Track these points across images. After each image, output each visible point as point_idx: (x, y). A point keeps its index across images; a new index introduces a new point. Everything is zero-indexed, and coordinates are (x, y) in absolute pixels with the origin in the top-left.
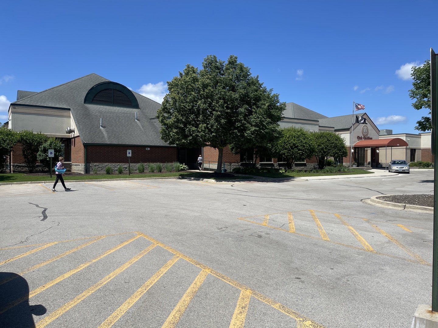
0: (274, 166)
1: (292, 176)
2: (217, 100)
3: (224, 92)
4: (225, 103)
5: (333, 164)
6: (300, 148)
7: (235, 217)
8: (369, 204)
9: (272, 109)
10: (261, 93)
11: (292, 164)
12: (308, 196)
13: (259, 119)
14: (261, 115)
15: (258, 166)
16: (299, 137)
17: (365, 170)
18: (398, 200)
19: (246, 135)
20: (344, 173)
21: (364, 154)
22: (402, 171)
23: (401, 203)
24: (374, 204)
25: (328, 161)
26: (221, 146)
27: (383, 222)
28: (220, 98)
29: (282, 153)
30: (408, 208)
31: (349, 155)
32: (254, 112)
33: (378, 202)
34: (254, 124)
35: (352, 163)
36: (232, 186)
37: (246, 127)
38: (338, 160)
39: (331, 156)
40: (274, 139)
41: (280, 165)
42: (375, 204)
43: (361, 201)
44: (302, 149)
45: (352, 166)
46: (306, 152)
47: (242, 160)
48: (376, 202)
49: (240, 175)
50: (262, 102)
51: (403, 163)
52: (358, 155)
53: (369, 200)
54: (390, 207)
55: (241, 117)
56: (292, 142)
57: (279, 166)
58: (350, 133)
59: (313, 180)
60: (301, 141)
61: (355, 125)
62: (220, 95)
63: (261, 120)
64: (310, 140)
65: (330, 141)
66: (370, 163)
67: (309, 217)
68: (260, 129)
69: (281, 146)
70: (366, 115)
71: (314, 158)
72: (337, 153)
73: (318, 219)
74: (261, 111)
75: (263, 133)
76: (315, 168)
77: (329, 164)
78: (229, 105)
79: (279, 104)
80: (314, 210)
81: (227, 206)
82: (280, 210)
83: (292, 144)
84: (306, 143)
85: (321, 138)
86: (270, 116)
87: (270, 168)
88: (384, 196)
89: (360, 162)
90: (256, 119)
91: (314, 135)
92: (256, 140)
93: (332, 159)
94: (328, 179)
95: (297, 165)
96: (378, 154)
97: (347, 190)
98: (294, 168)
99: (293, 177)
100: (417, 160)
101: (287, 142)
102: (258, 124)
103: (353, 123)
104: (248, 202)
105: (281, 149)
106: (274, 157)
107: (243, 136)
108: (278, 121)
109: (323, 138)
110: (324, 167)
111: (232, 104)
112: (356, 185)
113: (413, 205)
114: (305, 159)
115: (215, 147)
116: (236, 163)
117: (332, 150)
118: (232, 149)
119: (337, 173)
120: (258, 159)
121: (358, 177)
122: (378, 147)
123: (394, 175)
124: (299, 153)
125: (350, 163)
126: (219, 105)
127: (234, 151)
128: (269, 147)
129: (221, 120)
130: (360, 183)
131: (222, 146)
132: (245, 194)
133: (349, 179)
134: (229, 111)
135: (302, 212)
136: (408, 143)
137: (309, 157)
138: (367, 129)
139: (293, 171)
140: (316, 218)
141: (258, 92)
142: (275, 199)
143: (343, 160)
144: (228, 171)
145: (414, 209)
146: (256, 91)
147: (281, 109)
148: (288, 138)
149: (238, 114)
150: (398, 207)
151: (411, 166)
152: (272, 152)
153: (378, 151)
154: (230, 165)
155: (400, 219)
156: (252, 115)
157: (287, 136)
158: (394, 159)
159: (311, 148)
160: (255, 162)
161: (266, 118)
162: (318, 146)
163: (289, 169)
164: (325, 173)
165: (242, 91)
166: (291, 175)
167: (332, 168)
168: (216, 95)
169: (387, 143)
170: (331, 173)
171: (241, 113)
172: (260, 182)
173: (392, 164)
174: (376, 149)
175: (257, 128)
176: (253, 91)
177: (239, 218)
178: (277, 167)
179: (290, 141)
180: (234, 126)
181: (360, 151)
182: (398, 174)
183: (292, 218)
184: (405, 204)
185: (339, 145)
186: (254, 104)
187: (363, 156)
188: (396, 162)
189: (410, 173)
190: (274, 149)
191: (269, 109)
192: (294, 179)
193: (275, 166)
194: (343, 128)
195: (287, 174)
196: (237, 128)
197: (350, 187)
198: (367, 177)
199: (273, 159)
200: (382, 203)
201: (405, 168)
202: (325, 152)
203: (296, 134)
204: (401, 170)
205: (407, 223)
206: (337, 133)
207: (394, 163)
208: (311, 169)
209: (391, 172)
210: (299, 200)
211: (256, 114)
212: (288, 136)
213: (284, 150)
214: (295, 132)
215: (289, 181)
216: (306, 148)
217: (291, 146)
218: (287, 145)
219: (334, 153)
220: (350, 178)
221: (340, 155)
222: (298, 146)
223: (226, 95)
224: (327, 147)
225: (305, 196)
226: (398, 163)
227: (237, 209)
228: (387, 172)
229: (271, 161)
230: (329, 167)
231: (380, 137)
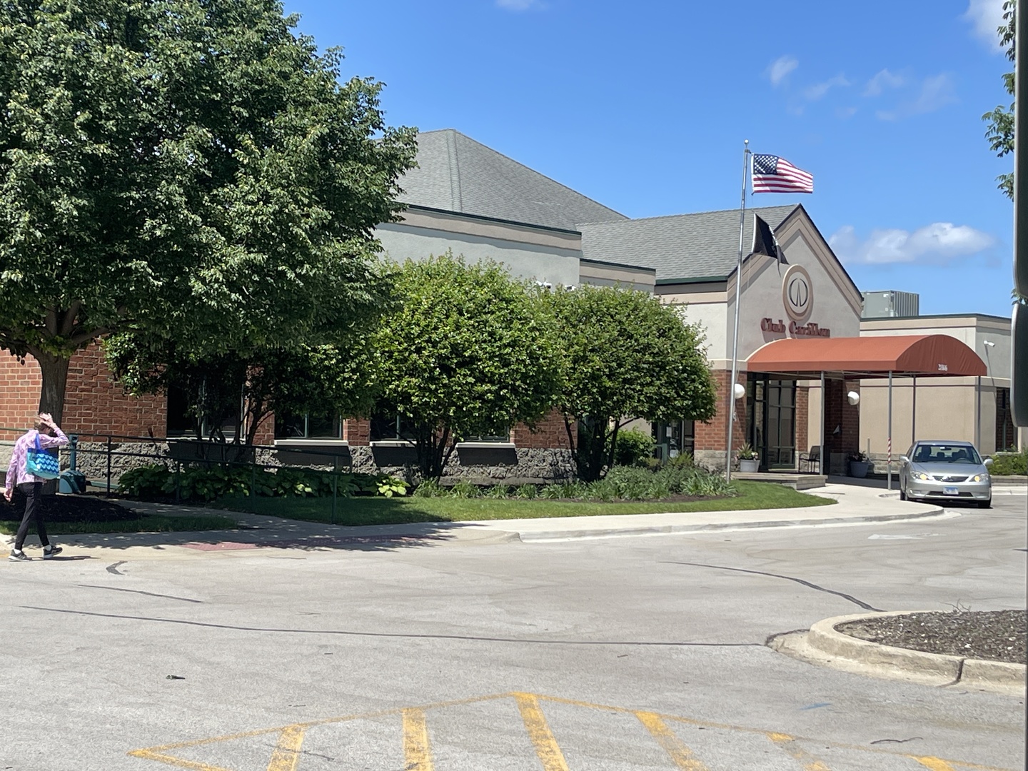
0: (350, 459)
1: (445, 514)
2: (37, 87)
3: (76, 45)
4: (80, 103)
5: (647, 456)
6: (488, 367)
7: (117, 745)
8: (802, 659)
9: (344, 159)
10: (287, 69)
11: (446, 450)
12: (516, 619)
13: (272, 208)
14: (284, 187)
15: (265, 458)
16: (481, 309)
17: (795, 486)
18: (929, 637)
19: (198, 287)
20: (698, 503)
21: (794, 410)
22: (961, 494)
23: (943, 651)
24: (822, 656)
25: (624, 442)
26: (59, 346)
27: (858, 747)
28: (54, 79)
29: (395, 391)
30: (974, 676)
31: (723, 412)
32: (243, 166)
33: (845, 650)
34: (242, 230)
35: (738, 453)
36: (111, 569)
37: (204, 247)
38: (669, 433)
39: (638, 414)
40: (351, 319)
41: (382, 456)
42: (831, 657)
43: (767, 643)
44: (493, 374)
45: (737, 467)
46: (514, 390)
47: (177, 422)
48: (836, 649)
49: (165, 509)
50: (291, 116)
51: (965, 455)
52: (765, 412)
53: (805, 637)
54: (896, 673)
55: (171, 191)
56: (446, 337)
57: (380, 463)
58: (730, 302)
59: (545, 535)
60: (491, 334)
61: (751, 262)
62: (55, 59)
63: (281, 211)
64: (533, 329)
65: (631, 337)
66: (818, 455)
67: (512, 733)
68: (275, 257)
69: (390, 357)
70: (802, 216)
71: (554, 423)
72: (665, 401)
73: (553, 743)
74: (284, 164)
75: (290, 282)
76: (558, 476)
77: (628, 454)
78: (108, 119)
79: (377, 136)
80: (539, 696)
81: (74, 681)
82: (368, 699)
83: (445, 347)
84: (513, 344)
85: (589, 318)
86: (332, 194)
87: (328, 469)
88: (870, 620)
89: (773, 446)
90: (253, 203)
91: (555, 303)
92: (252, 317)
93: (639, 429)
94: (620, 532)
95: (469, 458)
96: (855, 409)
97: (706, 590)
98: (454, 469)
99: (445, 522)
100: (1023, 443)
101: (419, 337)
102: (264, 234)
103: (741, 254)
104: (198, 661)
105: (391, 370)
106: (351, 412)
107: (180, 294)
108: (371, 222)
109: (598, 321)
110: (601, 468)
111: (120, 116)
112: (748, 564)
113: (994, 659)
114: (510, 424)
115: (19, 349)
116: (141, 440)
117: (642, 385)
118: (122, 362)
119: (665, 500)
120: (268, 422)
121: (759, 524)
122: (854, 377)
123: (923, 515)
124: (481, 397)
125: (727, 449)
126: (46, 116)
127: (134, 375)
128: (328, 357)
129: (57, 197)
130: (771, 551)
131: (62, 344)
132: (183, 612)
133: (718, 531)
134: (103, 149)
135: (478, 704)
136: (986, 362)
137: (529, 413)
138: (808, 287)
139: (449, 488)
140: (546, 737)
141: (269, 60)
142: (347, 641)
143: (693, 436)
144: (98, 483)
145: (999, 679)
146: (260, 53)
147: (393, 162)
148: (426, 314)
149: (156, 171)
150: (932, 674)
151: (1000, 474)
152: (339, 385)
153: (853, 395)
154: (109, 454)
155: (938, 732)
156: (234, 181)
157: (420, 303)
158: (924, 437)
159: (540, 371)
160: (250, 438)
161: (306, 201)
162: (575, 362)
163: (428, 475)
164: (604, 499)
165: (178, 47)
166: (437, 513)
167: (641, 473)
168: (31, 56)
169: (891, 356)
170: (634, 499)
171: (176, 168)
172: (269, 549)
173: (916, 459)
174: (848, 383)
175: (258, 252)
176: (239, 52)
177: (139, 751)
178: (369, 469)
179: (436, 328)
180: (133, 235)
181: (773, 393)
182: (939, 508)
183: (424, 737)
184: (958, 658)
185: (674, 362)
186: (249, 125)
187: (789, 417)
188: (934, 453)
189: (992, 503)
190: (354, 371)
191: (324, 158)
192: (452, 532)
193: (356, 459)
194: (698, 275)
195: (417, 503)
196: (149, 249)
197: (722, 574)
198: (803, 522)
199: (345, 423)
200: (859, 653)
201: (973, 480)
202: (605, 393)
203: (466, 293)
204: (953, 488)
205: (966, 749)
206: (667, 299)
207: (925, 455)
208: (540, 481)
209: (910, 499)
210: (466, 644)
211: (257, 181)
212: (425, 305)
213: (407, 378)
214: (461, 286)
215: (426, 544)
216: (517, 371)
217: (440, 357)
218: (419, 350)
219: (650, 399)
220: (726, 526)
221: (678, 409)
222: (474, 359)
223: (90, 64)
224: (620, 366)
225: (500, 622)
226: (941, 458)
227: (132, 699)
228: (894, 497)
229: (337, 435)
230: (627, 471)
231: (863, 325)
